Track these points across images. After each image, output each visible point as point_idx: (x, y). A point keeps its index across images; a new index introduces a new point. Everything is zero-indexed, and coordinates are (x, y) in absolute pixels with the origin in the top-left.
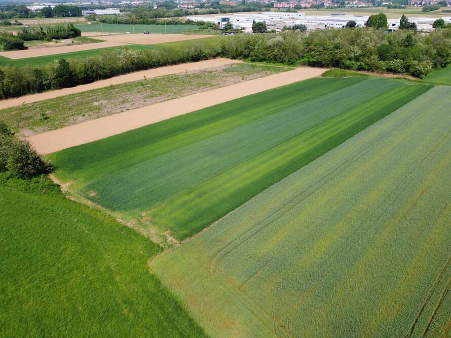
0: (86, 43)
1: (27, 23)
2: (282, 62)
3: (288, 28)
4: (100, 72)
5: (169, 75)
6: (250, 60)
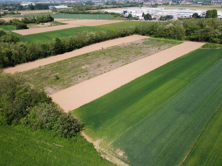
0: (58, 25)
1: (23, 13)
2: (174, 38)
3: (163, 17)
4: (77, 45)
5: (114, 46)
6: (154, 36)
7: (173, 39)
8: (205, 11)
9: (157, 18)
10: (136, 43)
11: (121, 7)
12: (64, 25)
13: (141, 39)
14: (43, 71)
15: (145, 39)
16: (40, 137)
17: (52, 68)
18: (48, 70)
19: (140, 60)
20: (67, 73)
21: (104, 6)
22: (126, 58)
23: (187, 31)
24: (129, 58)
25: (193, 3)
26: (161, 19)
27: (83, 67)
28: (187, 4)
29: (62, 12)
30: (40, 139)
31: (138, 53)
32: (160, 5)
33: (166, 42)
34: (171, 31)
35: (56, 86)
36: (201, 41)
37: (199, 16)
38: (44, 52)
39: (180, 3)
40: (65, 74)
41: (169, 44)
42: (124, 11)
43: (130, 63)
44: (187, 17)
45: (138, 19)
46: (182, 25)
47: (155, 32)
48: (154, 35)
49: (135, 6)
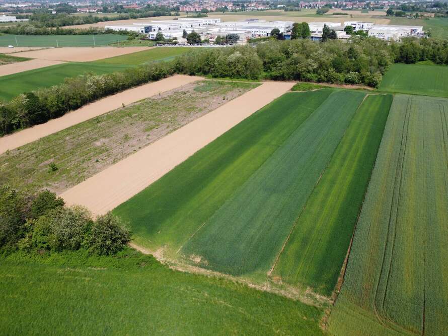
2: (246, 77)
3: (221, 37)
4: (71, 103)
5: (144, 99)
6: (211, 76)
7: (244, 79)
8: (291, 23)
9: (210, 40)
10: (182, 91)
11: (135, 18)
12: (23, 61)
13: (191, 83)
14: (19, 160)
15: (198, 82)
16: (61, 263)
17: (34, 151)
18: (28, 156)
19: (196, 120)
20: (69, 158)
21: (101, 15)
22: (171, 120)
23: (265, 63)
24: (177, 118)
25: (270, 7)
26: (218, 41)
27: (98, 144)
28: (260, 8)
29: (6, 32)
30: (63, 266)
31: (191, 108)
32: (212, 11)
33: (234, 85)
34: (239, 66)
35: (56, 182)
36: (289, 79)
37: (282, 33)
38: (6, 123)
39: (248, 8)
40: (66, 161)
41: (239, 88)
42: (145, 27)
43: (180, 128)
44: (262, 37)
45: (175, 43)
46: (255, 54)
47: (212, 69)
48: (212, 74)
49: (164, 15)
